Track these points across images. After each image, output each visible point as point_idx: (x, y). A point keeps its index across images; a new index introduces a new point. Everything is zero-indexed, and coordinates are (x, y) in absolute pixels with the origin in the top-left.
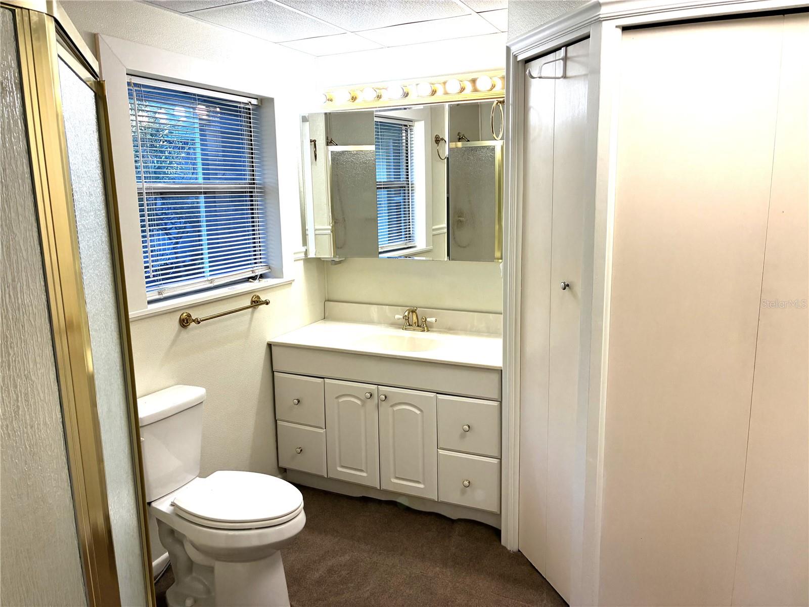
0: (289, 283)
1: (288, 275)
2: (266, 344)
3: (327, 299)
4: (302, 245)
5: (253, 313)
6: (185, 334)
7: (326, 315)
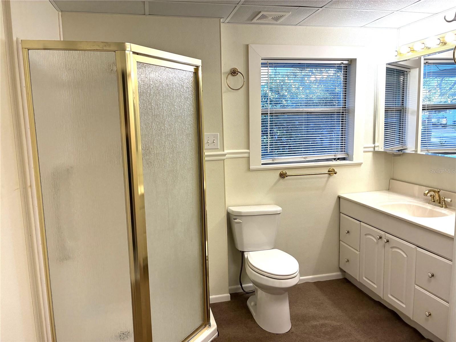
0: (360, 164)
1: (356, 159)
2: (337, 196)
3: (392, 178)
4: (372, 143)
5: (329, 178)
6: (282, 181)
7: (390, 187)
